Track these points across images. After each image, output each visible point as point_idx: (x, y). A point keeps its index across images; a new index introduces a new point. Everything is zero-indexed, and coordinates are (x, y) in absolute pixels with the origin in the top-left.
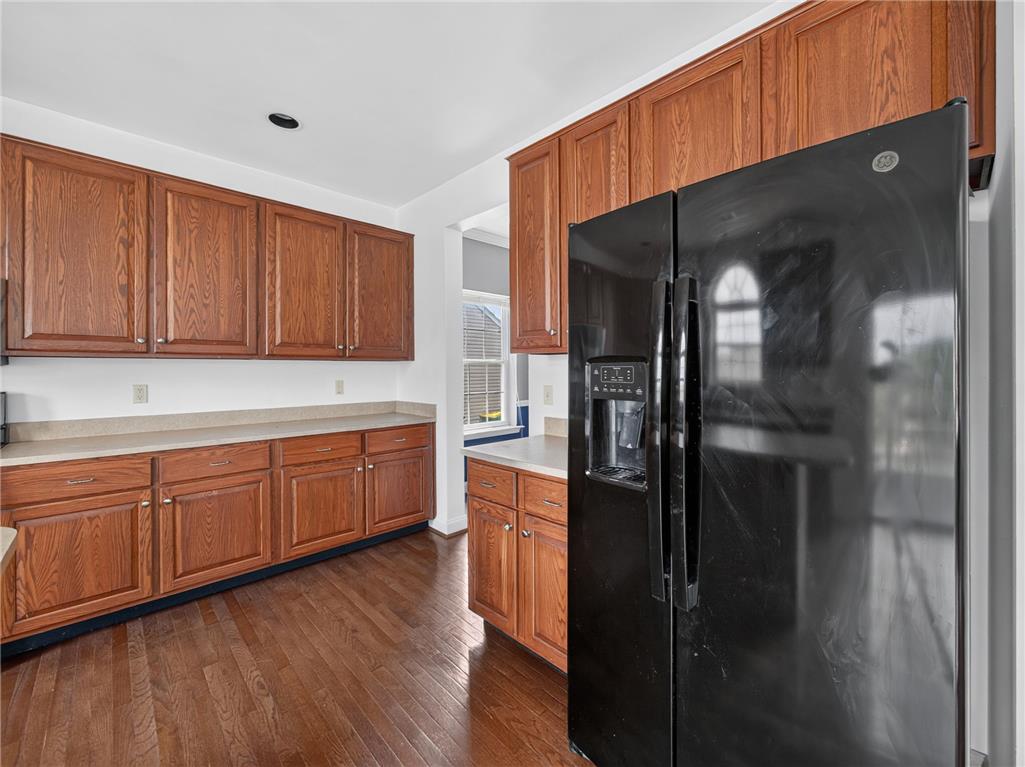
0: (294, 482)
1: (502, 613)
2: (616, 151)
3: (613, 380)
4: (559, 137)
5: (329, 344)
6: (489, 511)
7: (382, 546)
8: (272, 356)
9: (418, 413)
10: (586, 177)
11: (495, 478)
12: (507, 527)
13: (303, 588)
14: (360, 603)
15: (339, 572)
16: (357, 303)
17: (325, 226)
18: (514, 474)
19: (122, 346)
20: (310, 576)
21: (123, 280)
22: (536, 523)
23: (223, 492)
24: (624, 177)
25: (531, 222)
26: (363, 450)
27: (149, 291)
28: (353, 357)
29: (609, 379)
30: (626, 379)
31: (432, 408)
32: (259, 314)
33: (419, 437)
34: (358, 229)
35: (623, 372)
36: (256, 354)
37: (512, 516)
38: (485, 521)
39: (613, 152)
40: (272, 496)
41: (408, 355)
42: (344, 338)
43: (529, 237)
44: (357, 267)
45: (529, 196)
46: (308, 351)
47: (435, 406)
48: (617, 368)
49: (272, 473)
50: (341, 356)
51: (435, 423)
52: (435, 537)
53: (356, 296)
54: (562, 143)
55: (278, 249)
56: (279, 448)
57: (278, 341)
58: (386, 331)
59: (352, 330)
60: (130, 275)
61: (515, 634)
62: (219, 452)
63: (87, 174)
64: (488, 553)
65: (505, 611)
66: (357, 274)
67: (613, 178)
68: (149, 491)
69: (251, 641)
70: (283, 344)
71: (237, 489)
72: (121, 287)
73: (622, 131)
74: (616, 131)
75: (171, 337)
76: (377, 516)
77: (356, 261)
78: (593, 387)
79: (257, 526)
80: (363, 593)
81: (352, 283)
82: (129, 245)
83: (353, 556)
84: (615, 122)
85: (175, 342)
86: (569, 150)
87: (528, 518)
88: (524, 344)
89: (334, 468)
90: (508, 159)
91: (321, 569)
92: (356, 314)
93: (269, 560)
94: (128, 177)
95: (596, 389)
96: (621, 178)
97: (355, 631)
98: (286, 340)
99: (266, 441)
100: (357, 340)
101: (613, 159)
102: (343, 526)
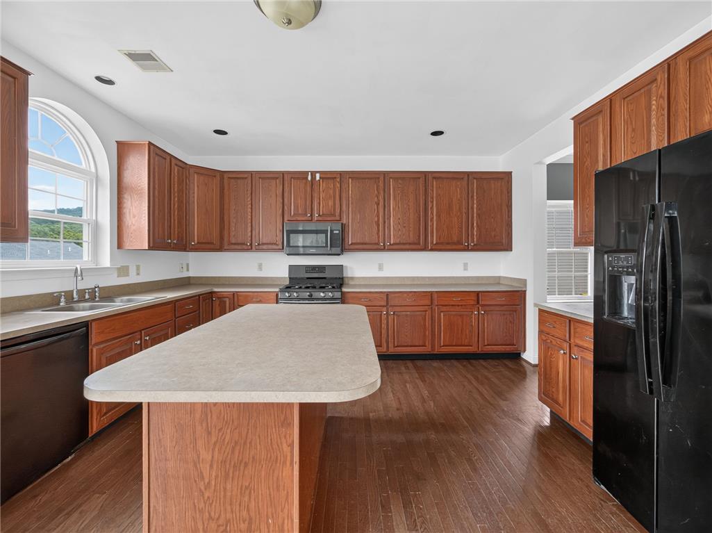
0: (442, 314)
1: (560, 405)
2: (656, 101)
3: (621, 263)
4: (611, 99)
5: (460, 243)
6: (551, 342)
7: (490, 360)
8: (432, 250)
9: (515, 284)
10: (632, 123)
11: (555, 322)
12: (562, 352)
13: (445, 368)
14: (475, 383)
15: (464, 366)
16: (475, 218)
17: (457, 178)
18: (568, 321)
19: (376, 247)
20: (449, 364)
21: (376, 219)
22: (582, 351)
23: (412, 313)
24: (663, 120)
25: (589, 160)
26: (478, 303)
27: (384, 222)
28: (473, 250)
29: (618, 263)
30: (628, 263)
31: (524, 282)
32: (426, 229)
33: (514, 299)
34: (475, 176)
35: (626, 259)
36: (425, 249)
37: (566, 345)
38: (549, 348)
39: (654, 102)
40: (432, 320)
41: (508, 248)
42: (468, 239)
43: (587, 169)
44: (475, 197)
45: (587, 142)
46: (449, 247)
47: (526, 280)
48: (623, 256)
49: (432, 308)
50: (467, 249)
51: (525, 291)
52: (524, 364)
53: (475, 215)
54: (613, 102)
55: (435, 195)
56: (435, 296)
57: (435, 242)
58: (493, 234)
59: (473, 235)
60: (378, 216)
61: (568, 419)
62: (410, 295)
63: (365, 179)
64: (551, 368)
65: (562, 404)
66: (475, 202)
67: (654, 121)
68: (385, 308)
69: (424, 381)
70: (437, 244)
71: (418, 313)
72: (376, 222)
73: (662, 87)
74: (656, 86)
75: (392, 242)
76: (486, 341)
77: (475, 194)
78: (608, 268)
79: (425, 333)
80: (477, 379)
81: (472, 208)
82: (378, 204)
83: (471, 361)
84: (656, 80)
85: (394, 244)
86: (617, 106)
87: (576, 348)
88: (584, 240)
89: (462, 310)
90: (573, 119)
91: (455, 363)
92: (475, 224)
93: (430, 350)
94: (377, 176)
95: (610, 269)
96: (660, 119)
97: (470, 392)
98: (438, 241)
99: (429, 292)
100: (475, 240)
101: (654, 107)
102: (466, 342)
